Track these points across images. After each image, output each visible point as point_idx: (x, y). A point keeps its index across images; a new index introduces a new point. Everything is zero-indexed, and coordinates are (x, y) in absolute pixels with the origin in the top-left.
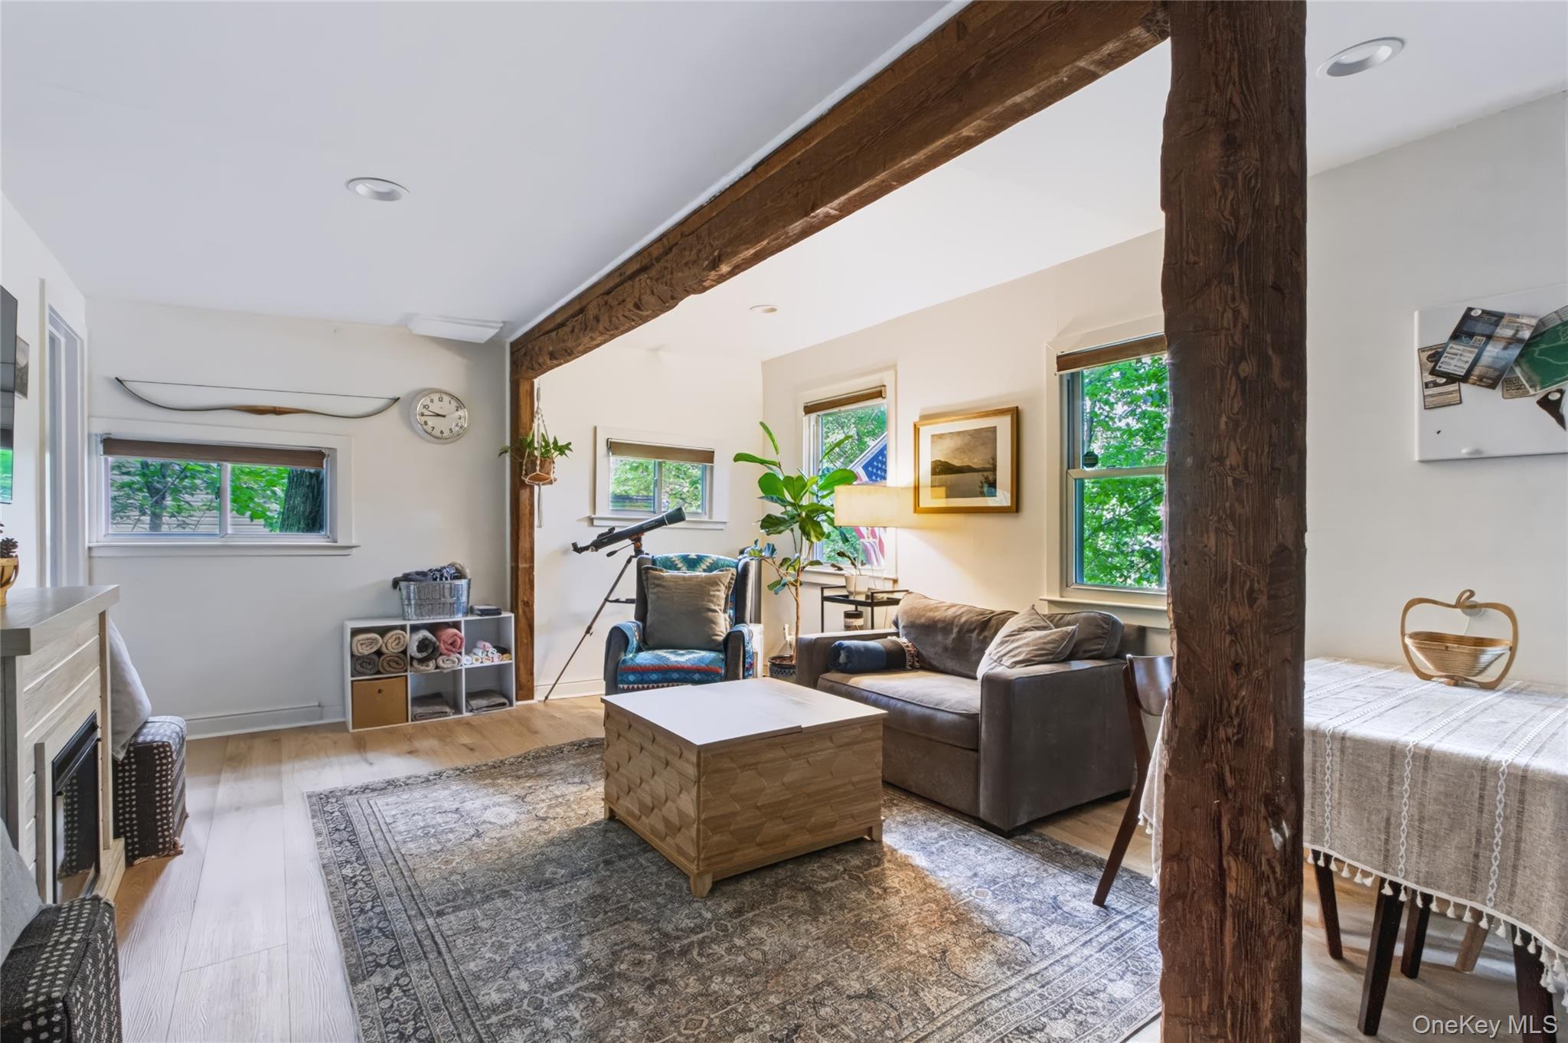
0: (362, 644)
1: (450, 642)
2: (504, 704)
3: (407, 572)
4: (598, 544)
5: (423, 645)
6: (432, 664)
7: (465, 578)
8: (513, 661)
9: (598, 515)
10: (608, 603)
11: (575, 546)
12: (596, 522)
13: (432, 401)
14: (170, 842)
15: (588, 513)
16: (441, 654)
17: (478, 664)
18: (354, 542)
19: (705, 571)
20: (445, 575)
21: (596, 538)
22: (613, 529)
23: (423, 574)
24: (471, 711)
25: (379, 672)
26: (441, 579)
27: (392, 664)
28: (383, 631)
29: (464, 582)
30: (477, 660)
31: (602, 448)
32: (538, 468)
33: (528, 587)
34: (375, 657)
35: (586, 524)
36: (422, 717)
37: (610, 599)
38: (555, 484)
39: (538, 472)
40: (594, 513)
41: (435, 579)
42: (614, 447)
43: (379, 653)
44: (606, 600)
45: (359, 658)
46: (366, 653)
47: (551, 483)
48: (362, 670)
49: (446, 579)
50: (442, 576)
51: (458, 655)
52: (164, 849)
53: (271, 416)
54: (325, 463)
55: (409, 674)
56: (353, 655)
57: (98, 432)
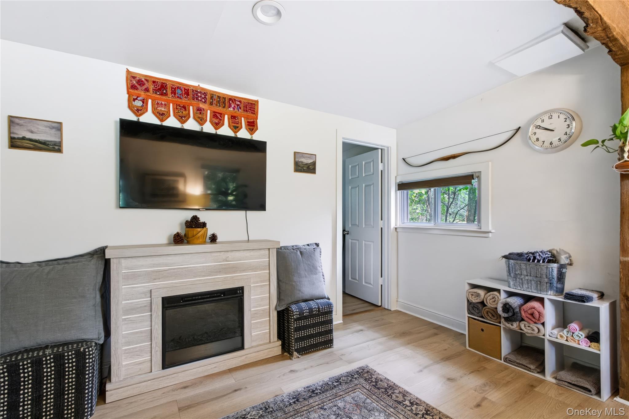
0: (472, 295)
1: (530, 312)
2: (588, 390)
3: (511, 252)
5: (506, 308)
6: (515, 324)
7: (558, 263)
8: (603, 353)
13: (543, 121)
14: (292, 353)
16: (523, 320)
17: (563, 341)
18: (490, 229)
20: (538, 257)
23: (520, 255)
24: (556, 378)
25: (482, 317)
26: (534, 261)
27: (489, 314)
28: (489, 290)
29: (555, 265)
30: (562, 337)
34: (480, 306)
36: (510, 362)
41: (529, 260)
43: (483, 303)
45: (471, 304)
46: (474, 301)
48: (473, 312)
49: (539, 261)
50: (535, 258)
51: (541, 327)
53: (451, 161)
54: (475, 182)
55: (502, 325)
56: (468, 301)
57: (398, 181)
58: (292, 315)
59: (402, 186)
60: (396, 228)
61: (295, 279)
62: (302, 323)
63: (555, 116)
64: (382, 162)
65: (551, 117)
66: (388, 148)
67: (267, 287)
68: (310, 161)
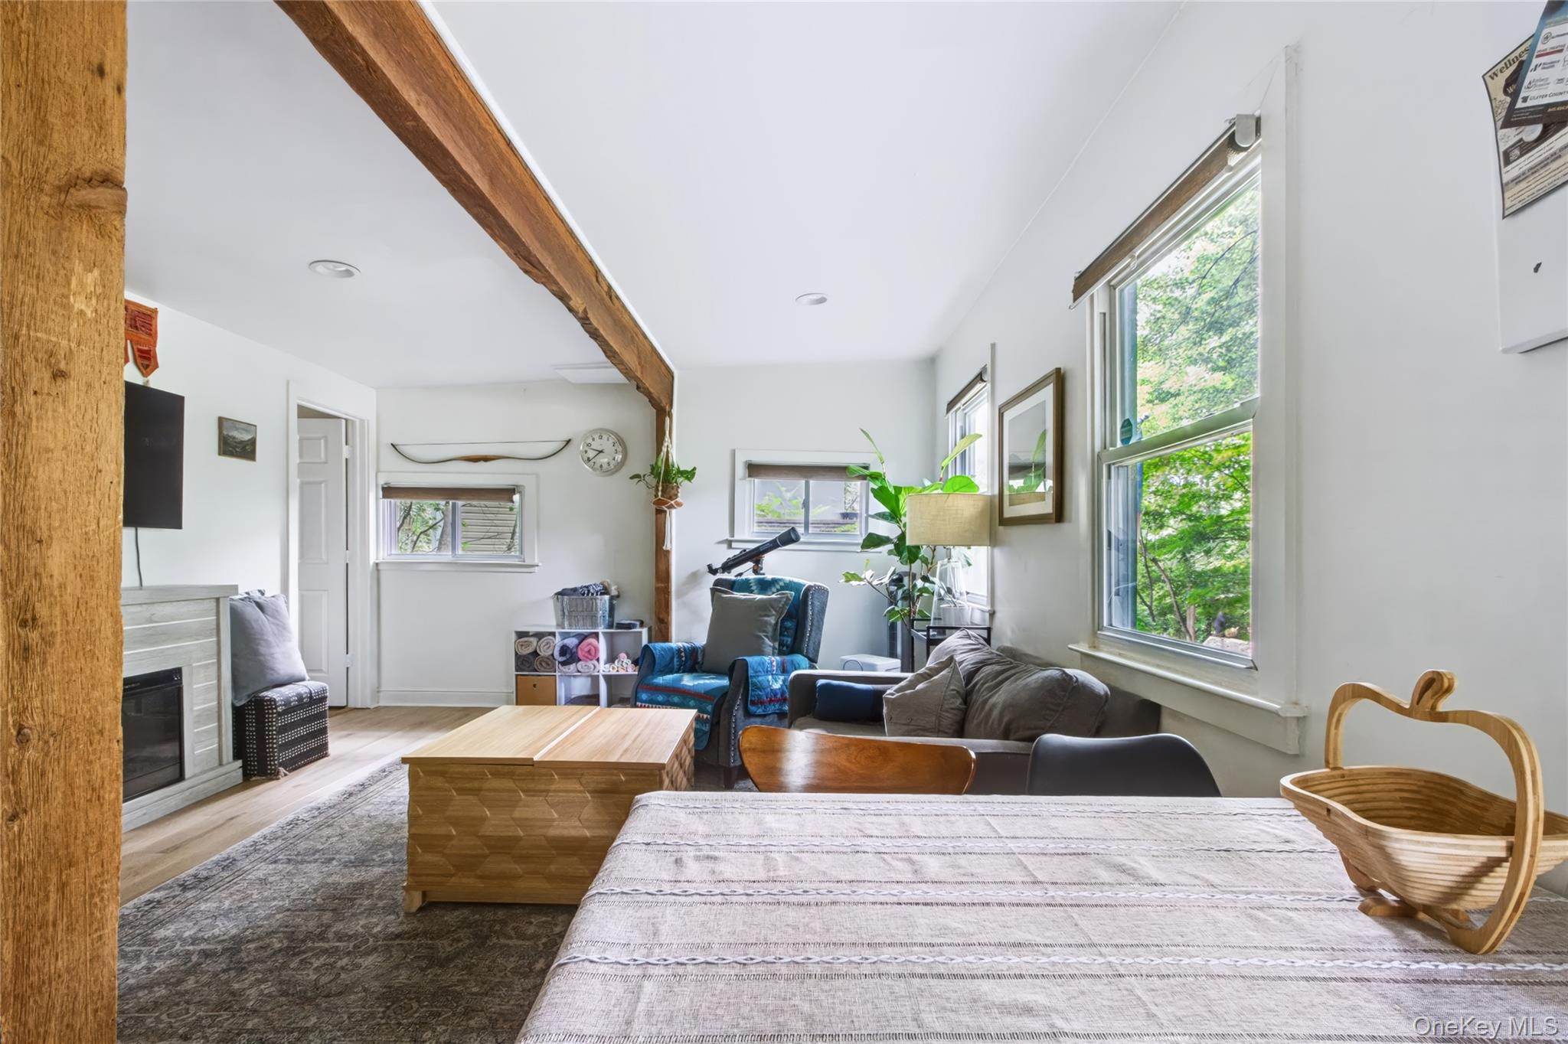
0: (523, 646)
1: (586, 649)
4: (728, 566)
5: (564, 650)
6: (572, 667)
7: (609, 595)
9: (736, 537)
11: (710, 567)
12: (734, 545)
13: (593, 440)
14: (275, 770)
15: (728, 537)
16: (580, 660)
17: (614, 672)
18: (536, 562)
20: (592, 591)
21: (728, 560)
22: (744, 550)
23: (575, 590)
25: (533, 670)
26: (588, 595)
27: (543, 664)
28: (538, 636)
29: (607, 597)
30: (613, 668)
31: (741, 470)
32: (660, 493)
33: (665, 604)
34: (531, 657)
35: (725, 546)
39: (662, 496)
40: (732, 535)
41: (583, 594)
42: (755, 469)
43: (535, 654)
45: (520, 656)
46: (523, 654)
47: (675, 507)
48: (523, 667)
49: (593, 594)
50: (589, 591)
51: (596, 662)
53: (482, 463)
54: (516, 497)
55: (557, 674)
56: (516, 654)
57: (381, 482)
59: (389, 491)
60: (377, 564)
61: (262, 650)
62: (289, 719)
63: (605, 437)
64: (347, 444)
65: (601, 438)
66: (362, 421)
67: (215, 668)
68: (246, 437)
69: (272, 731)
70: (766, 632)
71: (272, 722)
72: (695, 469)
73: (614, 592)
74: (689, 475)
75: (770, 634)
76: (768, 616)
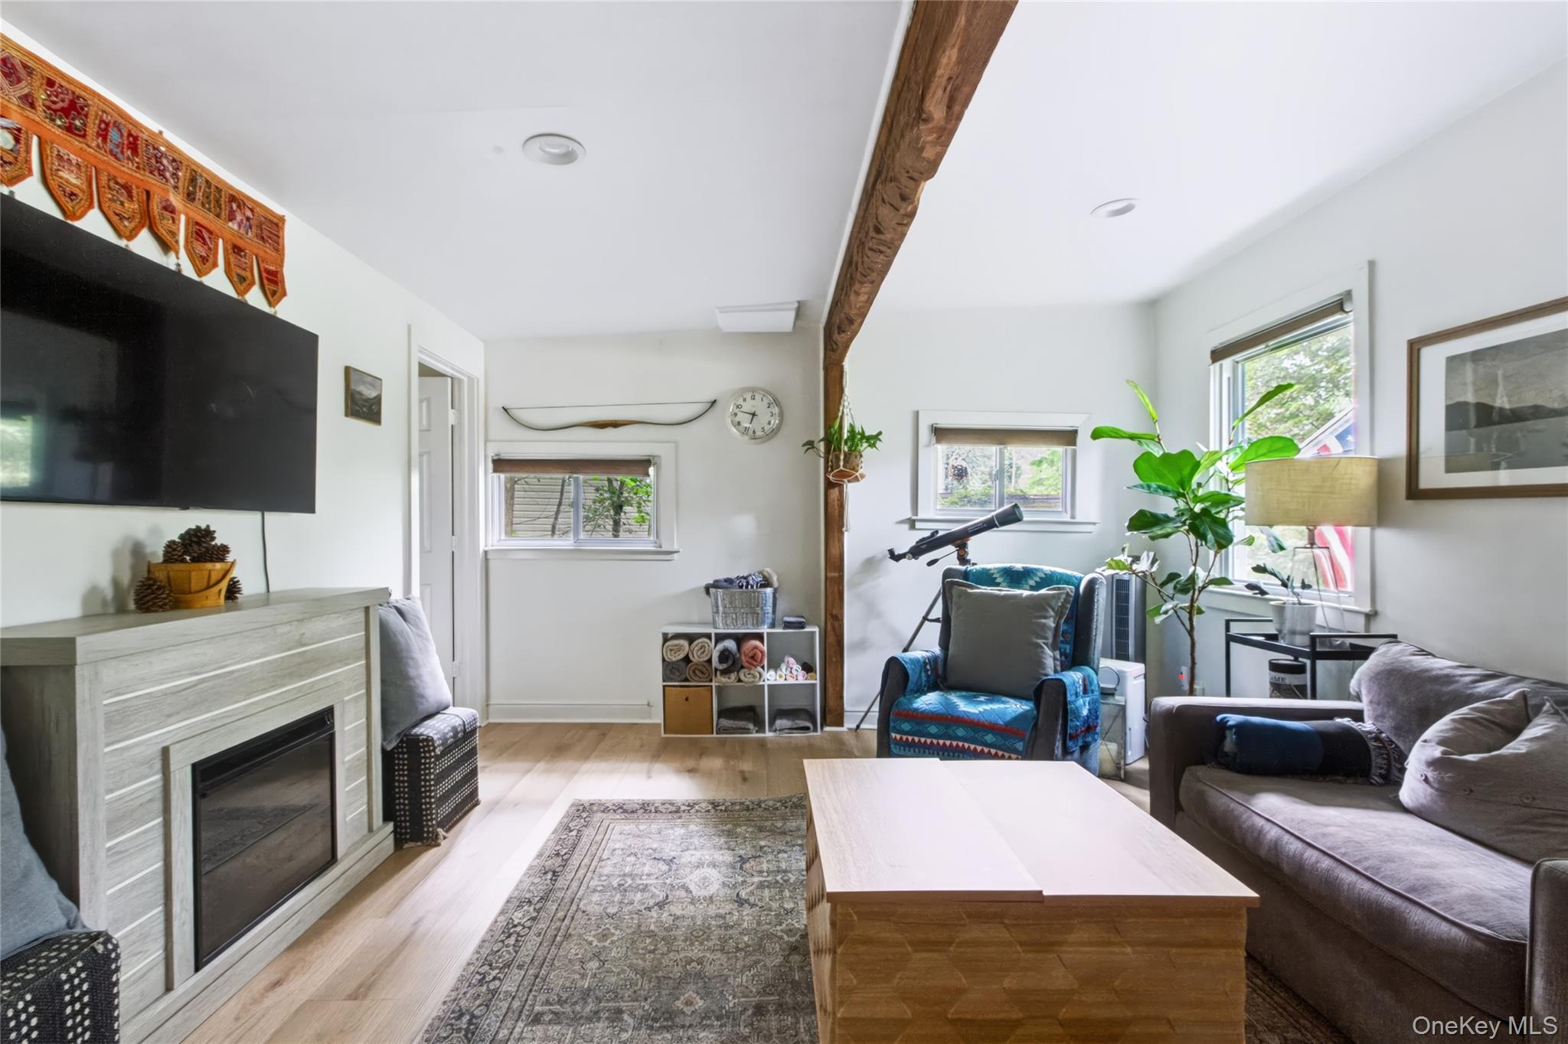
0: (671, 650)
1: (750, 655)
2: (807, 729)
3: (717, 578)
4: (916, 551)
5: (725, 655)
6: (733, 676)
7: (771, 587)
8: (818, 682)
9: (920, 516)
10: (926, 622)
11: (891, 552)
12: (918, 525)
13: (745, 400)
14: (433, 832)
15: (908, 515)
16: (742, 667)
17: (781, 681)
18: (676, 548)
19: (1032, 588)
20: (751, 582)
21: (914, 544)
22: (937, 532)
23: (729, 581)
24: (775, 731)
25: (686, 680)
26: (747, 587)
27: (697, 672)
28: (691, 638)
29: (769, 591)
30: (780, 677)
31: (925, 433)
32: (842, 463)
33: (837, 597)
34: (683, 664)
35: (906, 526)
36: (726, 730)
37: (930, 617)
38: (862, 482)
39: (842, 468)
40: (916, 514)
41: (741, 587)
42: (940, 433)
43: (687, 660)
44: (925, 618)
45: (669, 663)
46: (674, 659)
47: (856, 479)
48: (672, 676)
49: (752, 587)
50: (748, 583)
51: (762, 670)
52: (427, 838)
53: (610, 431)
54: (651, 470)
55: (714, 684)
56: (664, 660)
57: (491, 454)
58: (431, 748)
59: (500, 464)
60: (486, 552)
61: (412, 672)
62: (447, 762)
63: (758, 397)
64: (452, 408)
65: (753, 398)
66: (471, 379)
67: (364, 701)
68: (373, 394)
69: (429, 781)
70: (1046, 638)
71: (429, 768)
72: (880, 433)
73: (776, 584)
74: (873, 440)
75: (1050, 641)
76: (1046, 617)
